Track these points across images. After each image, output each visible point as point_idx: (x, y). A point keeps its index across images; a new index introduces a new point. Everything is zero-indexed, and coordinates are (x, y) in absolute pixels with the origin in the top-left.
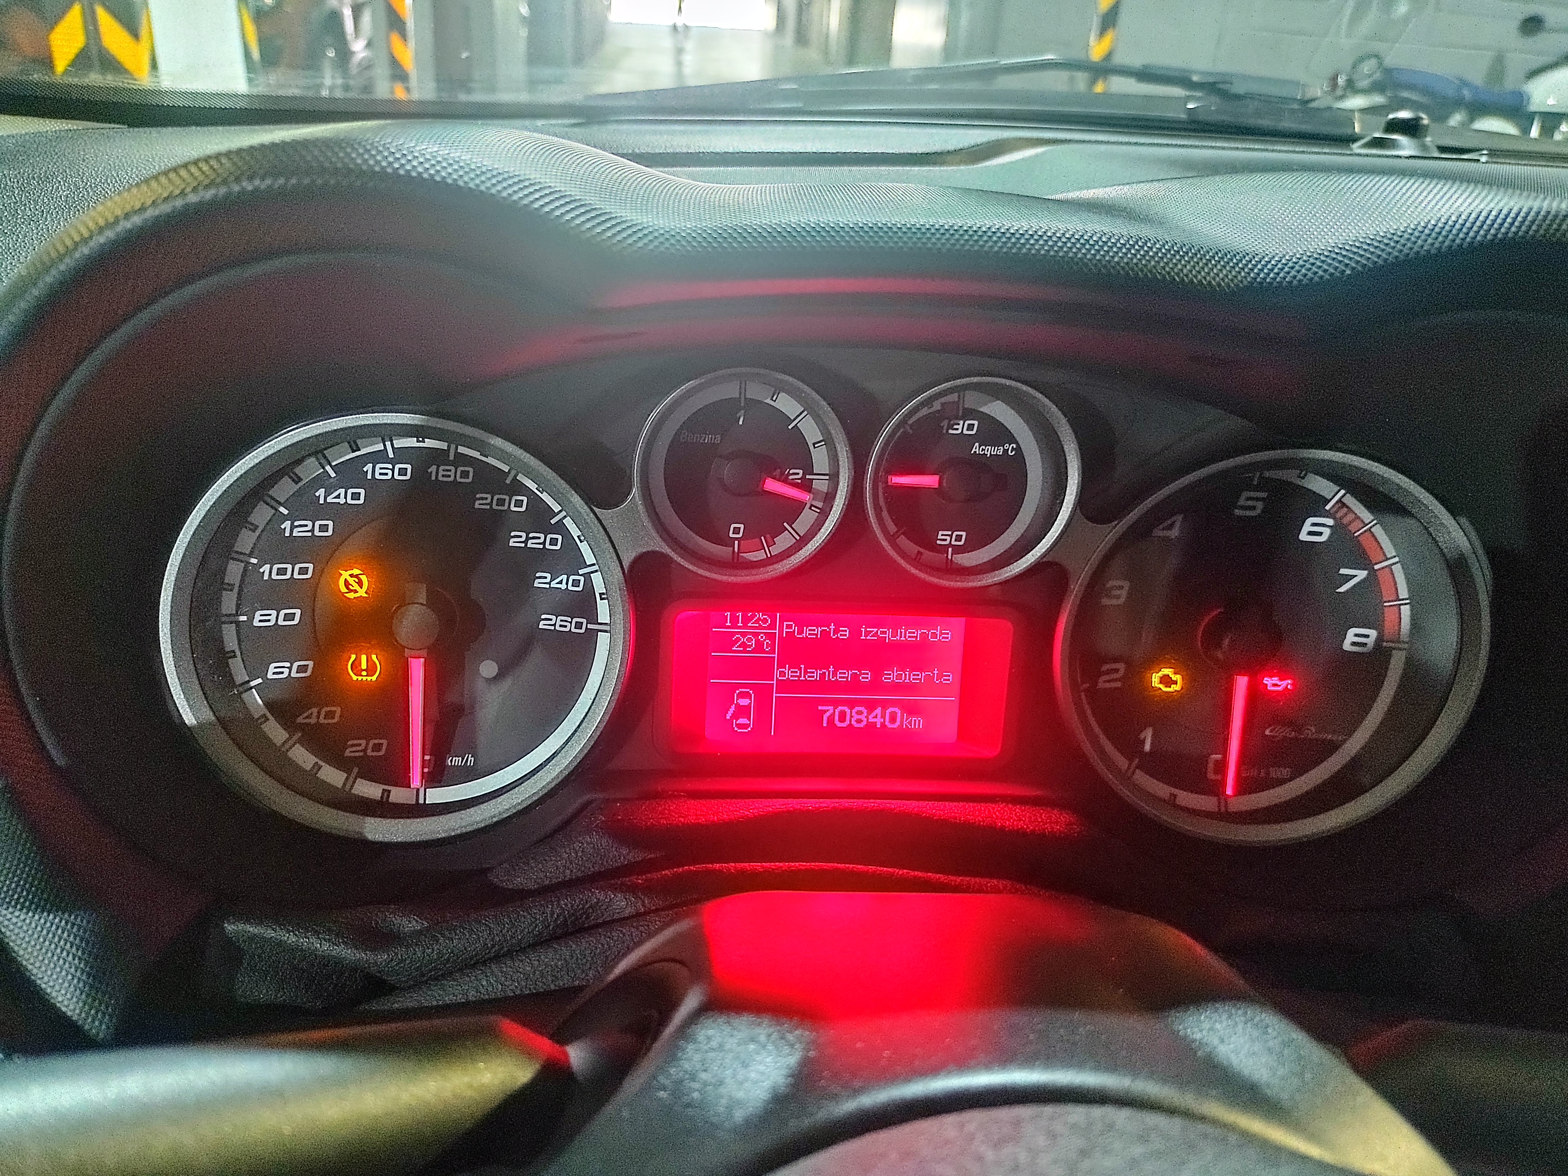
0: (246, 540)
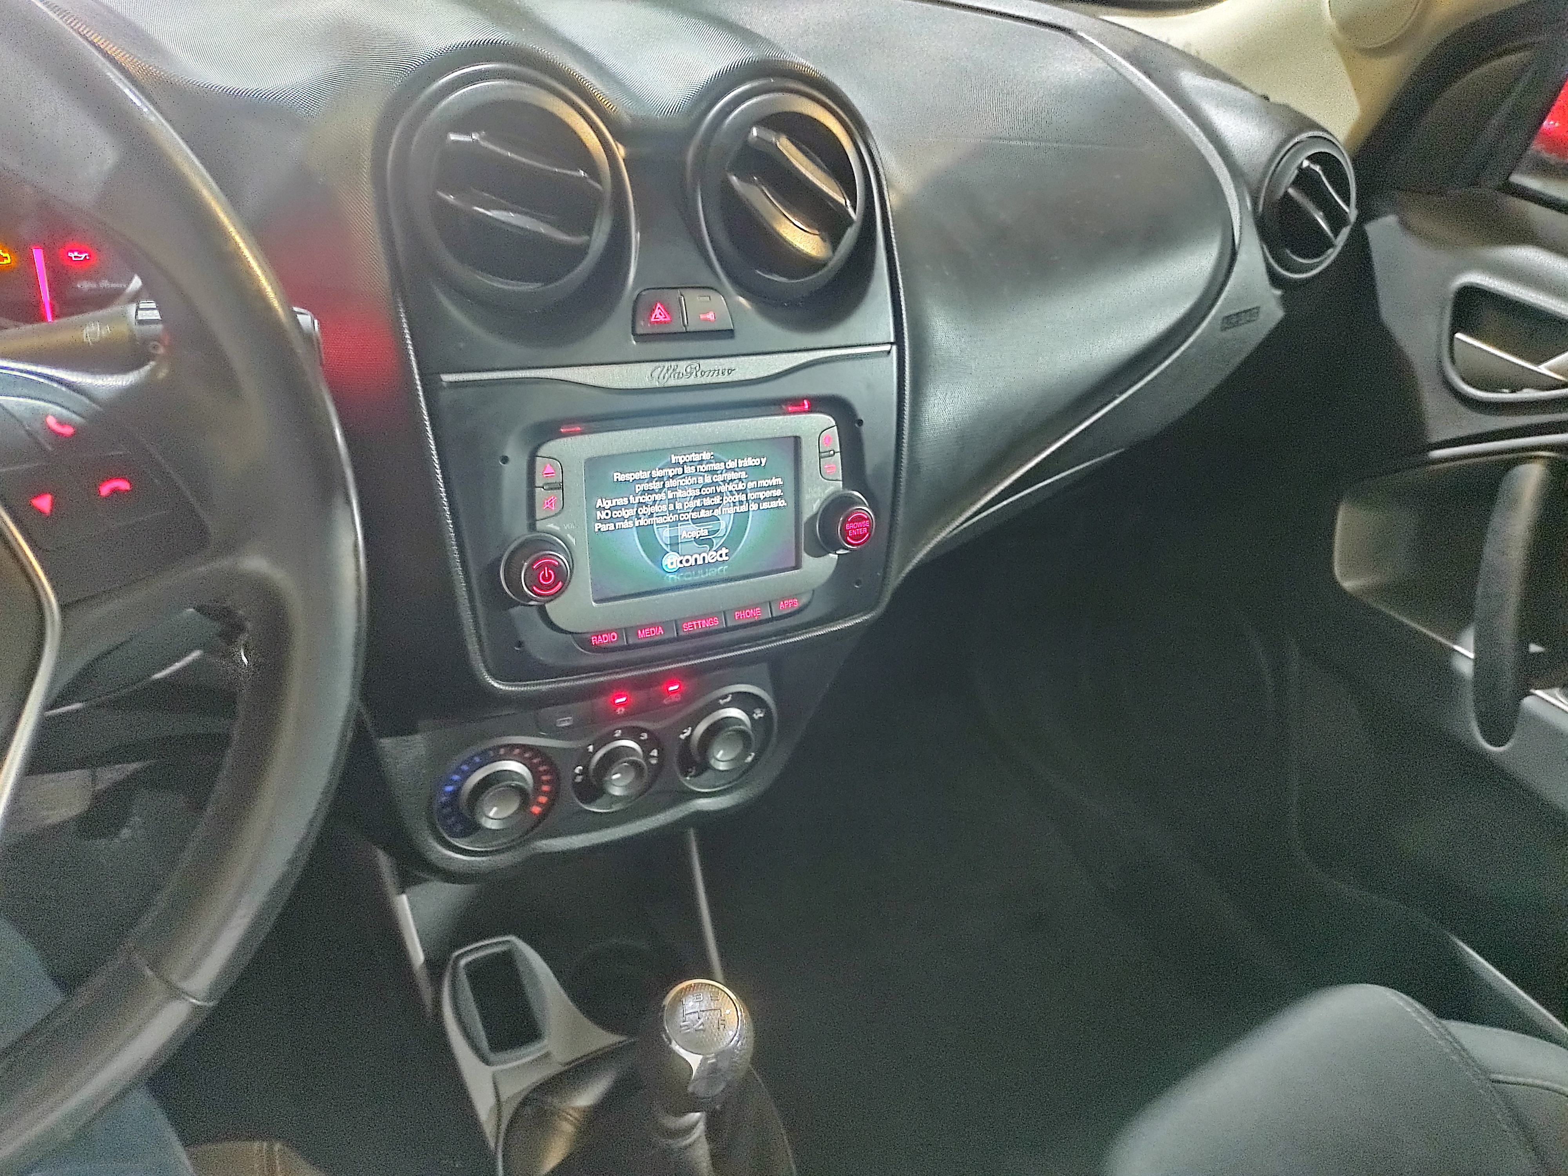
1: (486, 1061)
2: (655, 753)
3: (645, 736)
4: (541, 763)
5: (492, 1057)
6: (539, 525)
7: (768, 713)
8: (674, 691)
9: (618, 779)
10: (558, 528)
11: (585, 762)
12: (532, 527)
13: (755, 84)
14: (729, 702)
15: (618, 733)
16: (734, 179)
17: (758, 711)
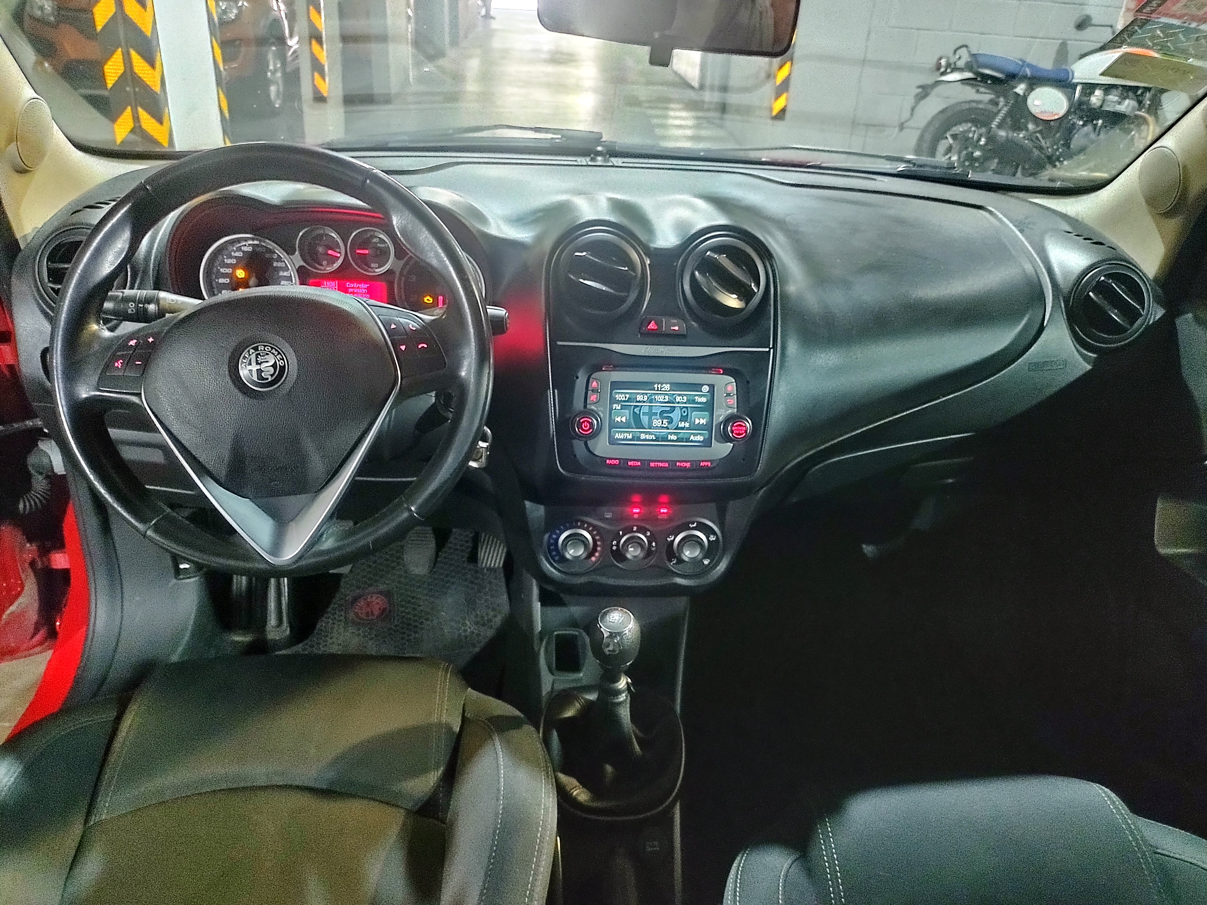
0: (217, 263)
1: (553, 674)
2: (654, 544)
3: (648, 534)
4: (597, 534)
5: (555, 672)
6: (588, 406)
7: (717, 538)
8: (664, 513)
9: (632, 551)
10: (596, 409)
11: (618, 540)
12: (585, 407)
13: (734, 234)
14: (695, 527)
15: (635, 529)
16: (697, 273)
17: (712, 536)
